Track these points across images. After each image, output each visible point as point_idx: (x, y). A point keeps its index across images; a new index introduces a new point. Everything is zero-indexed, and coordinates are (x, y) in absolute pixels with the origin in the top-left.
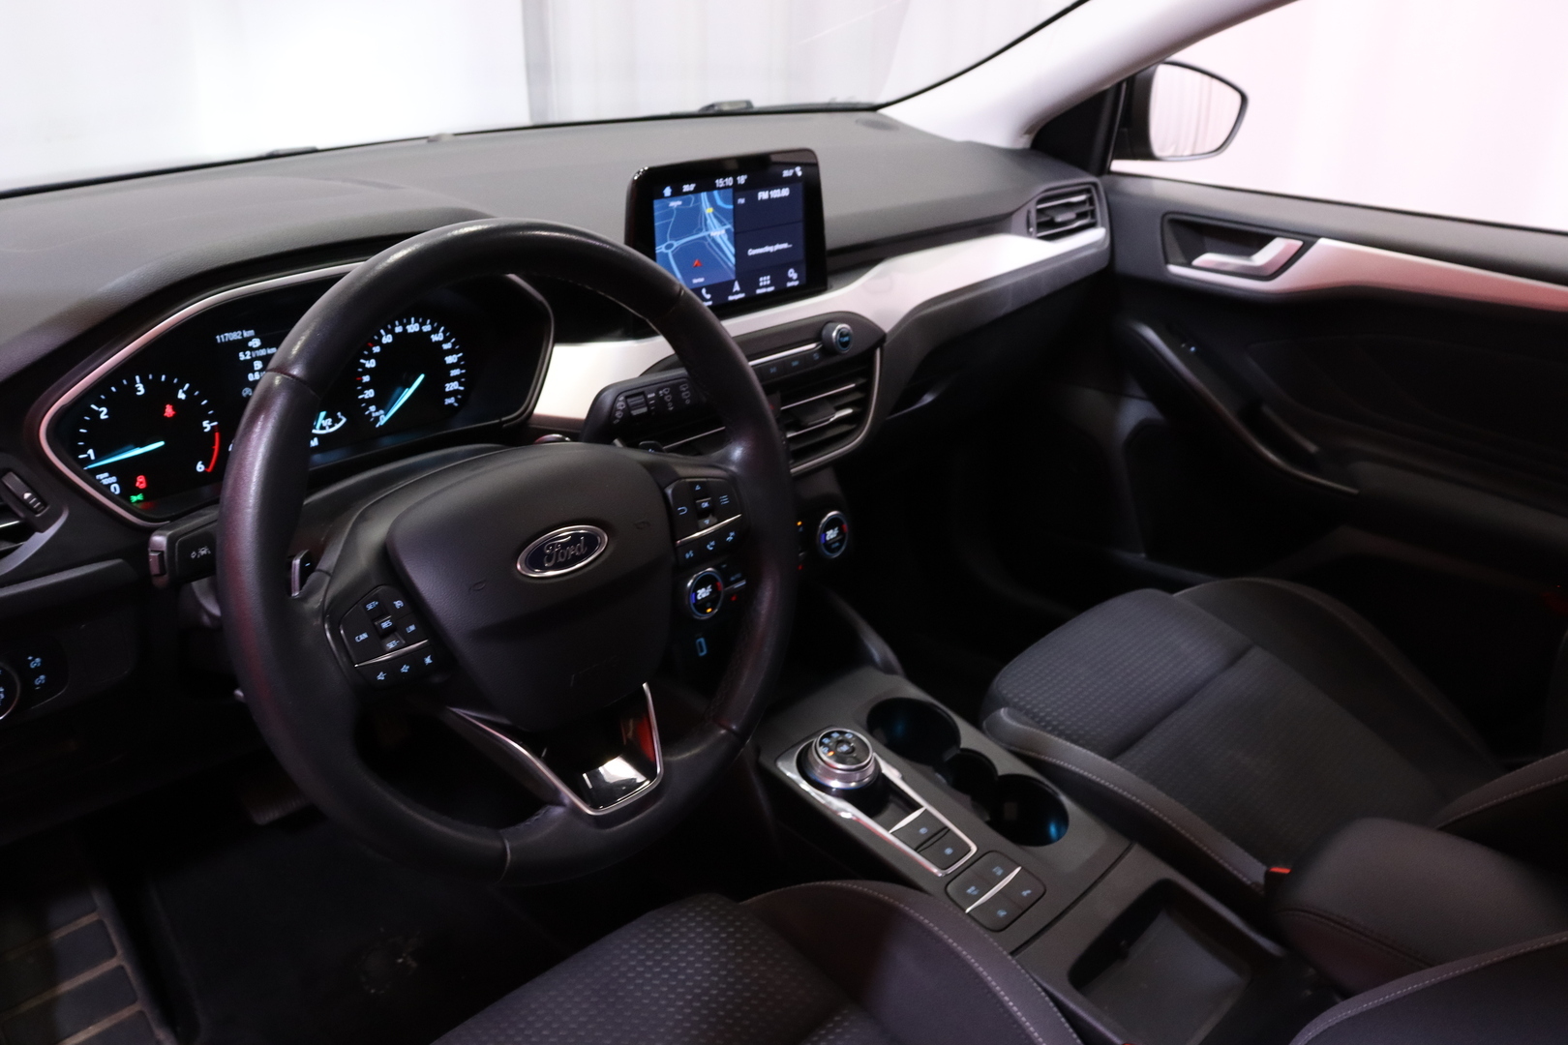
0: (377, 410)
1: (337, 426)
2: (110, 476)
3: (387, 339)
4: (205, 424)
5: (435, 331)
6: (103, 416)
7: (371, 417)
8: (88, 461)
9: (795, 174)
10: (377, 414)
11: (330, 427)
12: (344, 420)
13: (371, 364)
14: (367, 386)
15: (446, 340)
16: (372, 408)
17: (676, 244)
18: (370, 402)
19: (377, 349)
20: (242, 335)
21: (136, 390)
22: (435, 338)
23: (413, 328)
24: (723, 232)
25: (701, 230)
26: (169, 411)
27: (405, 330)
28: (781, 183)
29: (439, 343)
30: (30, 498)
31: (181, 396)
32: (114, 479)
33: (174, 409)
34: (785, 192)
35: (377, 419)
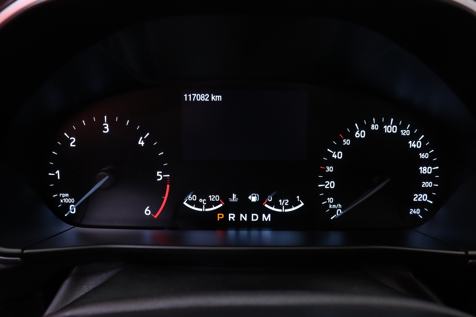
0: (335, 203)
1: (293, 208)
2: (70, 197)
3: (360, 134)
4: (158, 173)
5: (414, 137)
6: (72, 145)
7: (328, 208)
8: (54, 179)
10: (334, 206)
11: (286, 207)
12: (301, 204)
13: (338, 155)
14: (329, 177)
15: (424, 149)
16: (330, 200)
18: (329, 193)
19: (347, 142)
20: (210, 98)
21: (103, 128)
22: (412, 144)
23: (390, 129)
27: (381, 129)
29: (416, 151)
31: (141, 143)
32: (72, 200)
35: (334, 211)
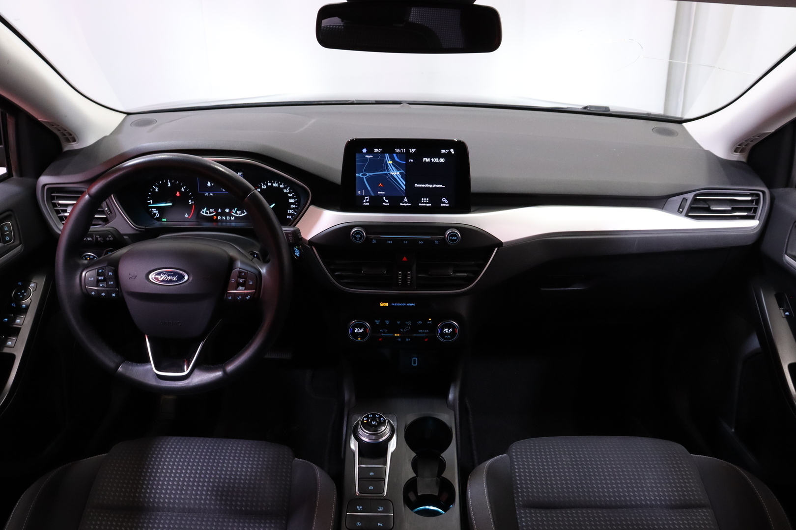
1: (243, 215)
2: (156, 210)
3: (264, 187)
4: (190, 201)
5: (286, 188)
6: (156, 191)
8: (150, 204)
9: (450, 152)
11: (240, 214)
12: (246, 213)
15: (290, 193)
17: (368, 174)
21: (168, 184)
22: (285, 191)
23: (276, 185)
24: (398, 173)
25: (384, 170)
26: (178, 194)
27: (272, 185)
28: (441, 156)
29: (287, 194)
30: (107, 210)
31: (183, 190)
32: (157, 212)
33: (180, 194)
34: (442, 160)
